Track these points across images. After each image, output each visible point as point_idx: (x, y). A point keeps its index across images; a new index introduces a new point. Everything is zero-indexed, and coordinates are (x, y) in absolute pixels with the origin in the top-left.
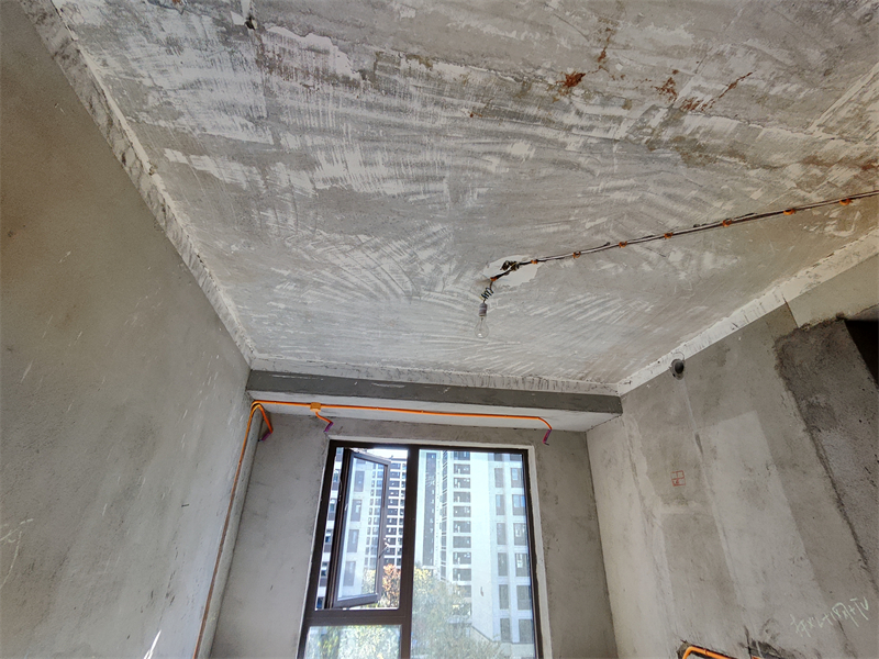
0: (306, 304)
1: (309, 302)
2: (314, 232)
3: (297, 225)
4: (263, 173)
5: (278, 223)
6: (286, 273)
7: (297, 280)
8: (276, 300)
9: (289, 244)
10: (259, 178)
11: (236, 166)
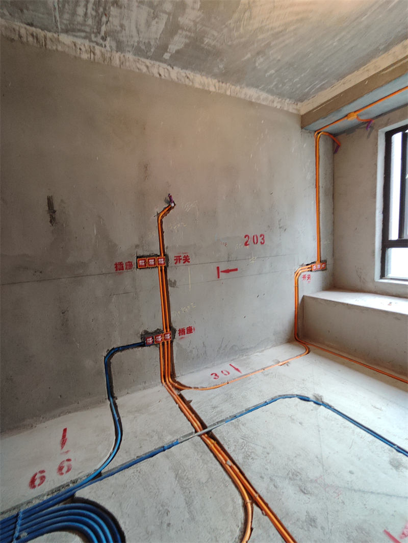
0: (279, 60)
1: (279, 58)
2: (226, 26)
3: (218, 32)
4: (183, 29)
5: (214, 40)
6: (249, 55)
7: (258, 54)
8: (266, 71)
9: (230, 43)
10: (184, 33)
11: (176, 38)
